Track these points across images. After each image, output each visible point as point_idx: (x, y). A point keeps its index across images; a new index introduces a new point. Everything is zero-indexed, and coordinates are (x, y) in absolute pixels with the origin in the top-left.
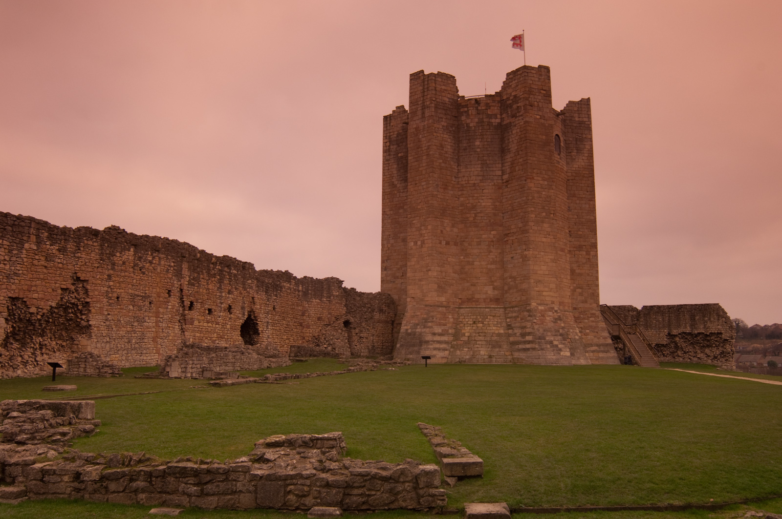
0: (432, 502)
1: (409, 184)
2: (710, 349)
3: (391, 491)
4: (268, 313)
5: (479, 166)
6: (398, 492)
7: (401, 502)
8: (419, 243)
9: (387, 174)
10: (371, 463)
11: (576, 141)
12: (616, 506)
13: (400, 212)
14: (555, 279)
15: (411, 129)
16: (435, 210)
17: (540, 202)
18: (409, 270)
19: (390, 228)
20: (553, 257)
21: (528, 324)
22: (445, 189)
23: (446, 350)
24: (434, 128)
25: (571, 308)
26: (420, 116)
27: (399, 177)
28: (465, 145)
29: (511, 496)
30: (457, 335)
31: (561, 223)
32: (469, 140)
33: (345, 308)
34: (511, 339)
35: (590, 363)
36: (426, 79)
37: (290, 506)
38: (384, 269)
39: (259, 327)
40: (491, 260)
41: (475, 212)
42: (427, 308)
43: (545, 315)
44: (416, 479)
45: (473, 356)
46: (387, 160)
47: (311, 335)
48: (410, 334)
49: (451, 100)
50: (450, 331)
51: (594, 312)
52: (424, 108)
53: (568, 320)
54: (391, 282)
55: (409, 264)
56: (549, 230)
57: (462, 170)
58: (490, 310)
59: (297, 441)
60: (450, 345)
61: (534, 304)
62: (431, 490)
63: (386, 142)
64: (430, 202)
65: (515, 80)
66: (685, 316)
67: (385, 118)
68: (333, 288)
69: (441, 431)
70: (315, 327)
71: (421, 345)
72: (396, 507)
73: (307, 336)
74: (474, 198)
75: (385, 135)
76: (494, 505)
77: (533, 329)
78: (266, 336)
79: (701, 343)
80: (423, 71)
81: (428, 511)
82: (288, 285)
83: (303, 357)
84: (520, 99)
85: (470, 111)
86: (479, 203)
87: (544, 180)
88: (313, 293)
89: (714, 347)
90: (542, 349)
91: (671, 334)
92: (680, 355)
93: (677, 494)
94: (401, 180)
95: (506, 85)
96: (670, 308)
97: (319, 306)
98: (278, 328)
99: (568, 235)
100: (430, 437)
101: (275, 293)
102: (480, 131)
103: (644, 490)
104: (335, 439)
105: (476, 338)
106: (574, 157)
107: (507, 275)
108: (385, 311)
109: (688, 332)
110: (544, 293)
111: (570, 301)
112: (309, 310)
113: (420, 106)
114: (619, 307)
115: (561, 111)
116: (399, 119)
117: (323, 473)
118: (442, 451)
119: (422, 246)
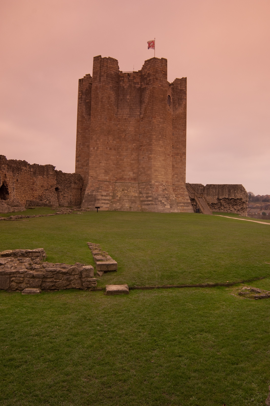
0: (89, 285)
1: (91, 117)
2: (237, 206)
3: (67, 279)
4: (14, 183)
5: (129, 109)
6: (71, 280)
7: (72, 285)
8: (96, 148)
9: (80, 111)
10: (58, 265)
11: (178, 99)
12: (182, 286)
13: (86, 131)
14: (164, 170)
15: (93, 88)
16: (104, 131)
17: (159, 130)
18: (90, 162)
19: (81, 140)
20: (163, 158)
21: (150, 192)
22: (110, 120)
23: (108, 204)
24: (105, 87)
25: (171, 184)
26: (98, 81)
27: (86, 113)
28: (121, 98)
29: (130, 281)
30: (114, 196)
31: (168, 141)
32: (124, 95)
33: (56, 181)
34: (141, 199)
35: (180, 212)
36: (102, 61)
37: (13, 288)
38: (77, 161)
39: (9, 190)
40: (133, 158)
41: (125, 133)
42: (98, 182)
43: (159, 187)
44: (81, 273)
45: (122, 207)
46: (80, 103)
47: (37, 195)
48: (90, 195)
49: (115, 73)
50: (111, 194)
51: (183, 186)
52: (100, 76)
53: (170, 190)
54: (81, 168)
55: (90, 159)
56: (162, 144)
57: (119, 111)
58: (131, 184)
59: (19, 253)
60: (110, 202)
61: (153, 182)
62: (88, 279)
63: (80, 94)
64: (102, 127)
65: (149, 65)
66: (226, 190)
67: (80, 80)
68: (50, 170)
69: (99, 246)
70: (40, 191)
71: (95, 201)
72: (70, 288)
73: (35, 196)
74: (125, 126)
75: (79, 90)
76: (121, 286)
77: (152, 194)
78: (13, 195)
79: (233, 203)
80: (100, 56)
81: (87, 289)
82: (25, 168)
83: (33, 206)
84: (151, 75)
85: (125, 80)
86: (127, 129)
87: (161, 119)
88: (39, 173)
89: (238, 205)
90: (156, 204)
91: (219, 198)
92: (222, 208)
93: (212, 279)
94: (88, 115)
95: (144, 67)
96: (219, 186)
97: (42, 180)
98: (19, 191)
99: (172, 147)
100: (92, 250)
101: (18, 172)
102: (130, 91)
103: (196, 277)
104: (39, 252)
105: (123, 198)
106: (177, 108)
107: (140, 166)
108: (77, 183)
109: (227, 198)
110: (159, 177)
111: (171, 181)
112: (37, 182)
113: (98, 75)
114: (195, 184)
115: (172, 83)
116: (87, 81)
117: (31, 270)
118: (96, 258)
119: (97, 150)
